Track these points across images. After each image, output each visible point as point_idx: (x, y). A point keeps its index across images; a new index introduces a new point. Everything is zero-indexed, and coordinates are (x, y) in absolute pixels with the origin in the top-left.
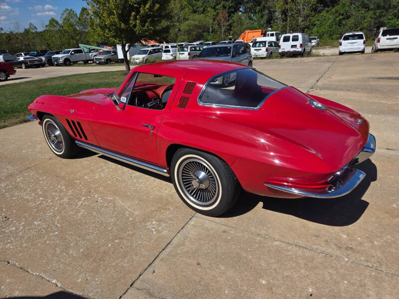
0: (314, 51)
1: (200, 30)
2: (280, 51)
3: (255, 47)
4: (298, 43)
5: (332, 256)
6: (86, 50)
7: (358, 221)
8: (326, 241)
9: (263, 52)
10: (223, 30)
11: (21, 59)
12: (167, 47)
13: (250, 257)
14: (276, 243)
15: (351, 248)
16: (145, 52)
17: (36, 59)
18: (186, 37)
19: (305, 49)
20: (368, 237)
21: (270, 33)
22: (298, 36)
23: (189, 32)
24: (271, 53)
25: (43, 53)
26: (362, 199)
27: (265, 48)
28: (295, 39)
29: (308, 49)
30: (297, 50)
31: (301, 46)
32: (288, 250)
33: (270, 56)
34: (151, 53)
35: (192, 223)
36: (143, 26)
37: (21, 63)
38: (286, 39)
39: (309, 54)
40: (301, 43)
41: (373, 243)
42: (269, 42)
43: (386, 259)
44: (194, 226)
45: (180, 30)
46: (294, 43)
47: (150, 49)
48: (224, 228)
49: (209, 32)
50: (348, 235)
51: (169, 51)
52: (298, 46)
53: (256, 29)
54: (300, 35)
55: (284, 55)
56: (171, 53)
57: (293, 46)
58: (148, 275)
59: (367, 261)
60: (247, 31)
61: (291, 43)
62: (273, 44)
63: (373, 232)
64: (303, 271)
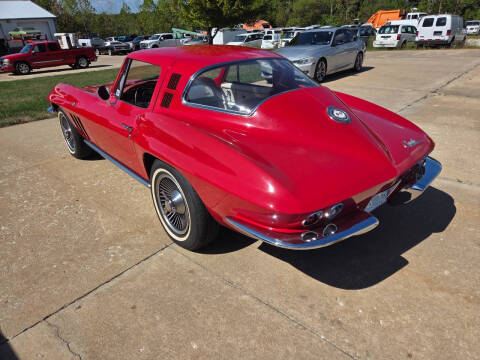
0: (469, 41)
1: (317, 11)
2: (417, 39)
3: (384, 33)
4: (444, 29)
5: (305, 329)
6: (179, 35)
7: (375, 286)
8: (311, 307)
9: (392, 40)
10: (348, 11)
11: (108, 44)
12: (269, 32)
13: (200, 310)
14: (244, 297)
15: (339, 322)
16: (241, 39)
17: (124, 44)
18: (298, 20)
19: (454, 38)
20: (374, 312)
21: (411, 14)
22: (445, 19)
23: (303, 14)
24: (405, 42)
25: (132, 38)
26: (403, 255)
27: (396, 35)
28: (441, 22)
29: (460, 37)
30: (442, 38)
31: (449, 32)
32: (252, 310)
33: (403, 45)
34: (248, 40)
35: (161, 254)
36: (233, 5)
37: (107, 48)
38: (428, 23)
39: (461, 45)
40: (449, 29)
41: (376, 320)
42: (403, 27)
43: (381, 348)
44: (161, 258)
45: (291, 10)
46: (439, 29)
47: (247, 35)
48: (194, 266)
49: (329, 13)
50: (347, 303)
51: (270, 38)
52: (445, 33)
53: (393, 8)
54: (449, 17)
55: (422, 45)
56: (273, 40)
57: (436, 33)
58: (70, 310)
59: (350, 345)
60: (379, 12)
61: (435, 28)
62: (409, 29)
63: (388, 306)
64: (253, 342)
